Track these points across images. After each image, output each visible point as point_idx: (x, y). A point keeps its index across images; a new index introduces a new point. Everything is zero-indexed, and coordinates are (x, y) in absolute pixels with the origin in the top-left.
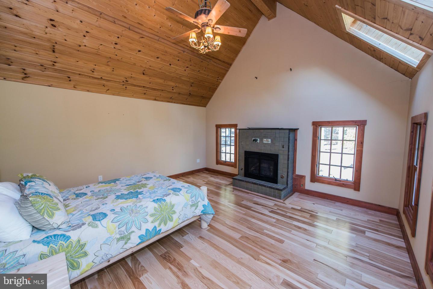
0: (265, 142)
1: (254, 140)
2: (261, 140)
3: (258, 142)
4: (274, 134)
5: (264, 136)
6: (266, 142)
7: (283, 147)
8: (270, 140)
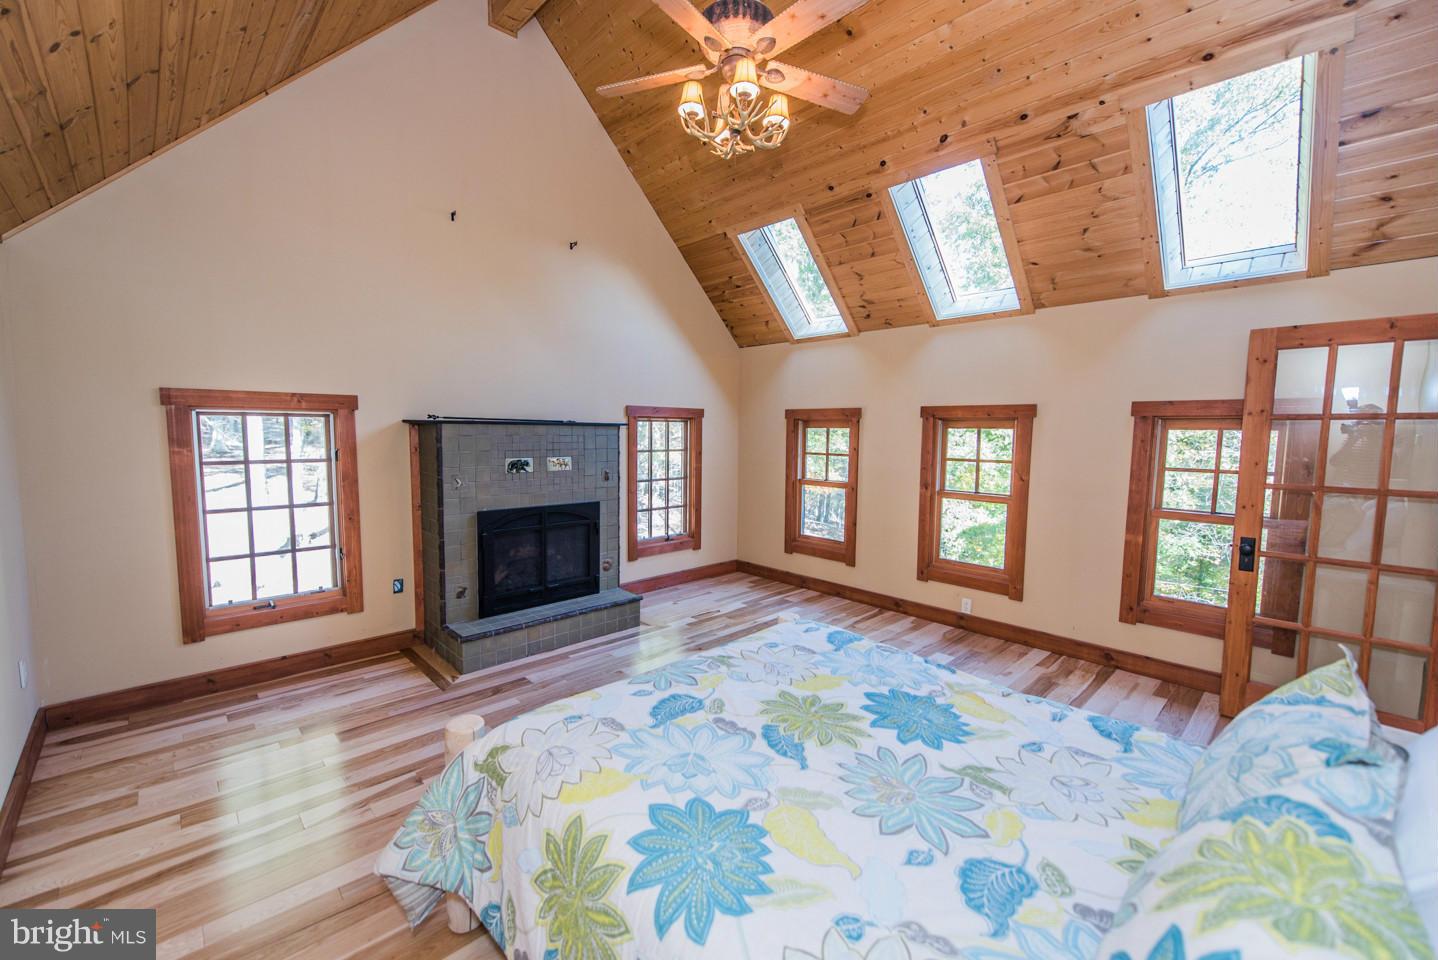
0: (552, 468)
1: (513, 465)
2: (541, 463)
3: (530, 469)
4: (581, 439)
5: (550, 447)
6: (558, 468)
7: (607, 479)
8: (568, 460)
